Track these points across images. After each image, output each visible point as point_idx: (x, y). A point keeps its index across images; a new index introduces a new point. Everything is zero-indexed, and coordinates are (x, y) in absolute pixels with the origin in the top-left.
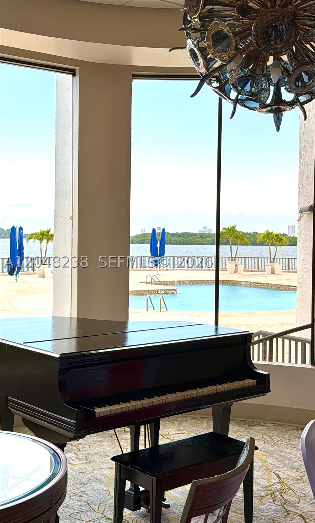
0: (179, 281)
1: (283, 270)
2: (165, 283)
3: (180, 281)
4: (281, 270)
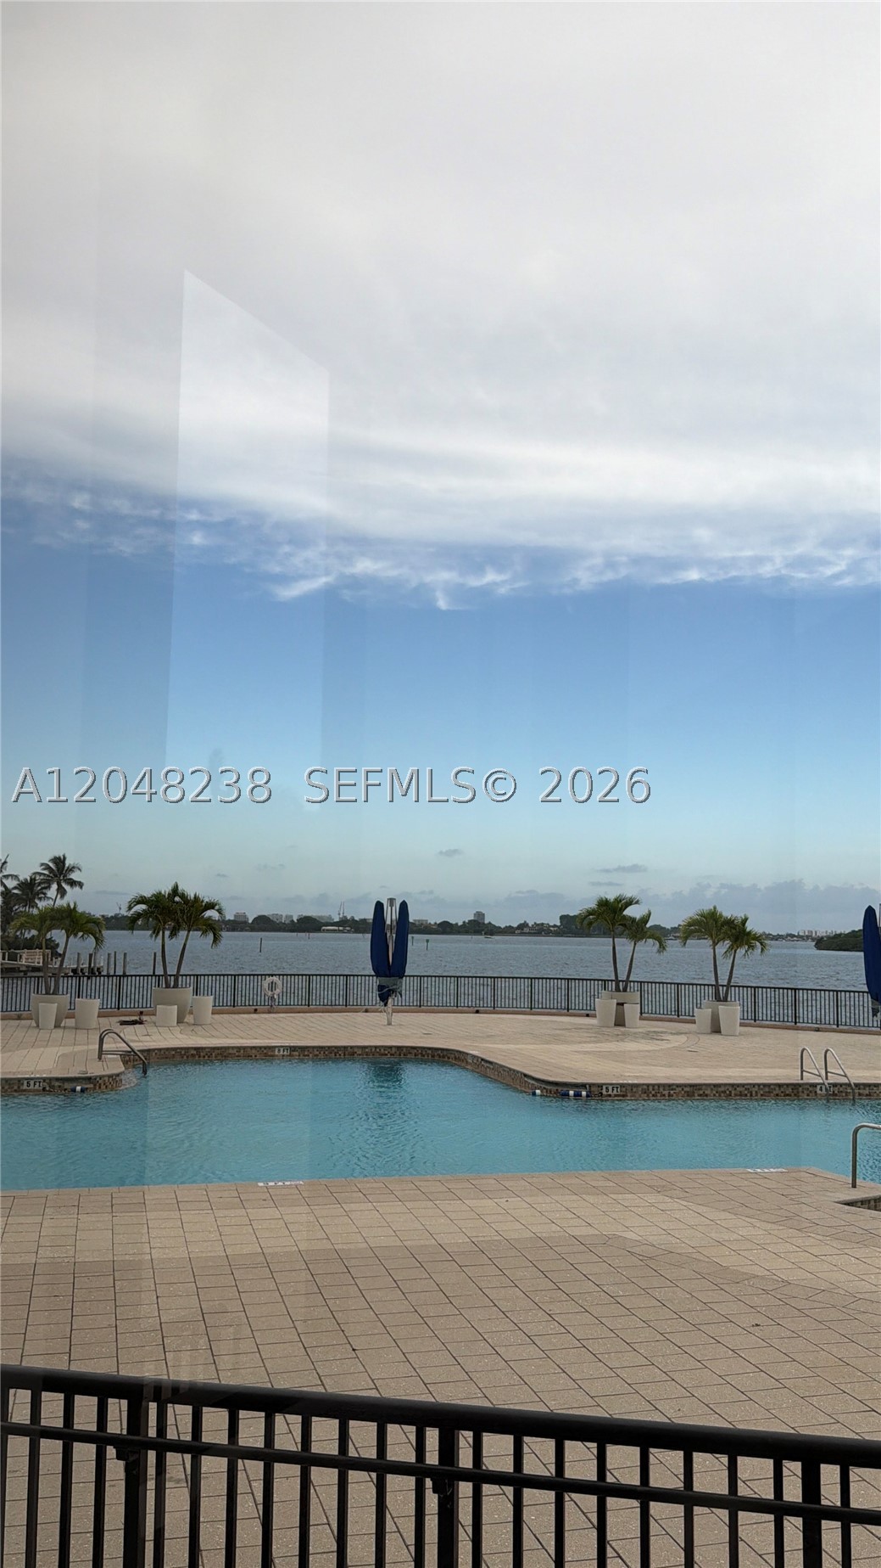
0: (290, 1047)
1: (743, 1021)
2: (242, 1051)
3: (293, 1049)
4: (739, 1021)
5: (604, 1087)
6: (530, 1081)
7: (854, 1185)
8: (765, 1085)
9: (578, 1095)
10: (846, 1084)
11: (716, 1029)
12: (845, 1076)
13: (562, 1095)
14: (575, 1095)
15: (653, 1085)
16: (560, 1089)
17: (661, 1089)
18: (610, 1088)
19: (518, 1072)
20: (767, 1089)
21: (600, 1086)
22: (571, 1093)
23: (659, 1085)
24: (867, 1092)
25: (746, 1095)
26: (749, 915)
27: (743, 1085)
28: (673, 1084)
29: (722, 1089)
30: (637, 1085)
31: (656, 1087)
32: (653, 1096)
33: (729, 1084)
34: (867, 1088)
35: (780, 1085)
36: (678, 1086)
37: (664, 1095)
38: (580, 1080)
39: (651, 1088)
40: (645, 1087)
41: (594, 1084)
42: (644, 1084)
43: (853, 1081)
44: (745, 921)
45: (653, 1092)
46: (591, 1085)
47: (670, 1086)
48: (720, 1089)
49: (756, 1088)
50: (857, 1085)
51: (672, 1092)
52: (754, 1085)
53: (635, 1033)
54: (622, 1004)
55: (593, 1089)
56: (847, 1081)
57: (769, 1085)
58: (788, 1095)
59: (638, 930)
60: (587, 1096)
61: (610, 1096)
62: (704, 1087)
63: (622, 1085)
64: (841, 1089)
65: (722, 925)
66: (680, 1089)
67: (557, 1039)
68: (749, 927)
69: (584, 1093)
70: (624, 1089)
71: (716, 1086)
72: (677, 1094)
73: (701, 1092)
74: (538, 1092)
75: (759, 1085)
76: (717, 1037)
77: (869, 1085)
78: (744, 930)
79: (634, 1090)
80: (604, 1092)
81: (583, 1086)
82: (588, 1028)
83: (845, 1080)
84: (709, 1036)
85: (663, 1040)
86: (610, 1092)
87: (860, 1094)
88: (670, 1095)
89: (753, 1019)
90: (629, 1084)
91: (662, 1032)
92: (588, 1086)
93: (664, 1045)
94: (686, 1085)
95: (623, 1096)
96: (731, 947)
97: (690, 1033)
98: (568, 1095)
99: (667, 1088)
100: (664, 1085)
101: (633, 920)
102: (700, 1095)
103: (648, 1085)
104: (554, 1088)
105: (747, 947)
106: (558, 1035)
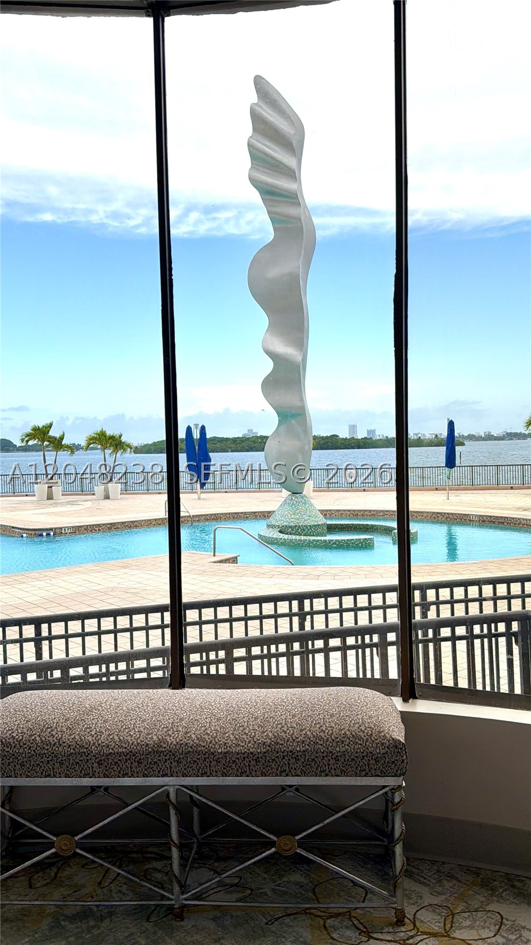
1: (121, 492)
5: (63, 529)
6: (16, 530)
7: (214, 555)
8: (148, 520)
9: (48, 535)
10: (188, 516)
11: (107, 497)
12: (188, 512)
13: (39, 535)
14: (47, 535)
15: (90, 526)
16: (37, 532)
17: (95, 527)
18: (67, 529)
19: (7, 526)
20: (149, 522)
21: (61, 528)
22: (44, 534)
23: (93, 525)
24: (197, 519)
25: (139, 526)
26: (122, 433)
27: (137, 521)
28: (101, 524)
29: (127, 524)
30: (81, 527)
31: (92, 527)
32: (90, 531)
33: (130, 522)
34: (198, 518)
35: (156, 520)
36: (103, 525)
37: (96, 530)
38: (48, 527)
39: (89, 527)
40: (86, 527)
41: (57, 528)
42: (84, 526)
43: (191, 514)
44: (120, 436)
45: (90, 529)
46: (55, 529)
47: (99, 525)
48: (125, 524)
49: (144, 522)
50: (193, 516)
51: (100, 528)
52: (142, 521)
53: (61, 503)
54: (51, 487)
55: (56, 530)
56: (189, 515)
57: (150, 520)
58: (160, 524)
59: (57, 444)
60: (54, 535)
61: (67, 533)
62: (117, 524)
63: (73, 527)
64: (185, 519)
65: (109, 439)
66: (105, 526)
67: (16, 509)
68: (123, 439)
69: (52, 534)
70: (74, 529)
71: (123, 523)
72: (103, 529)
73: (116, 527)
74: (24, 535)
75: (145, 520)
76: (108, 501)
77: (198, 516)
78: (121, 441)
79: (80, 529)
80: (63, 532)
81: (51, 529)
82: (32, 502)
83: (188, 514)
84: (103, 501)
85: (79, 505)
86: (66, 531)
87: (194, 521)
88: (99, 530)
89: (126, 491)
90: (77, 526)
91: (76, 501)
92: (54, 529)
93: (81, 507)
94: (107, 524)
95: (74, 533)
96: (114, 451)
97: (93, 500)
98: (43, 535)
99: (97, 526)
100: (96, 525)
101: (55, 438)
102: (115, 529)
103: (87, 526)
104: (33, 532)
105: (122, 450)
106: (16, 507)
